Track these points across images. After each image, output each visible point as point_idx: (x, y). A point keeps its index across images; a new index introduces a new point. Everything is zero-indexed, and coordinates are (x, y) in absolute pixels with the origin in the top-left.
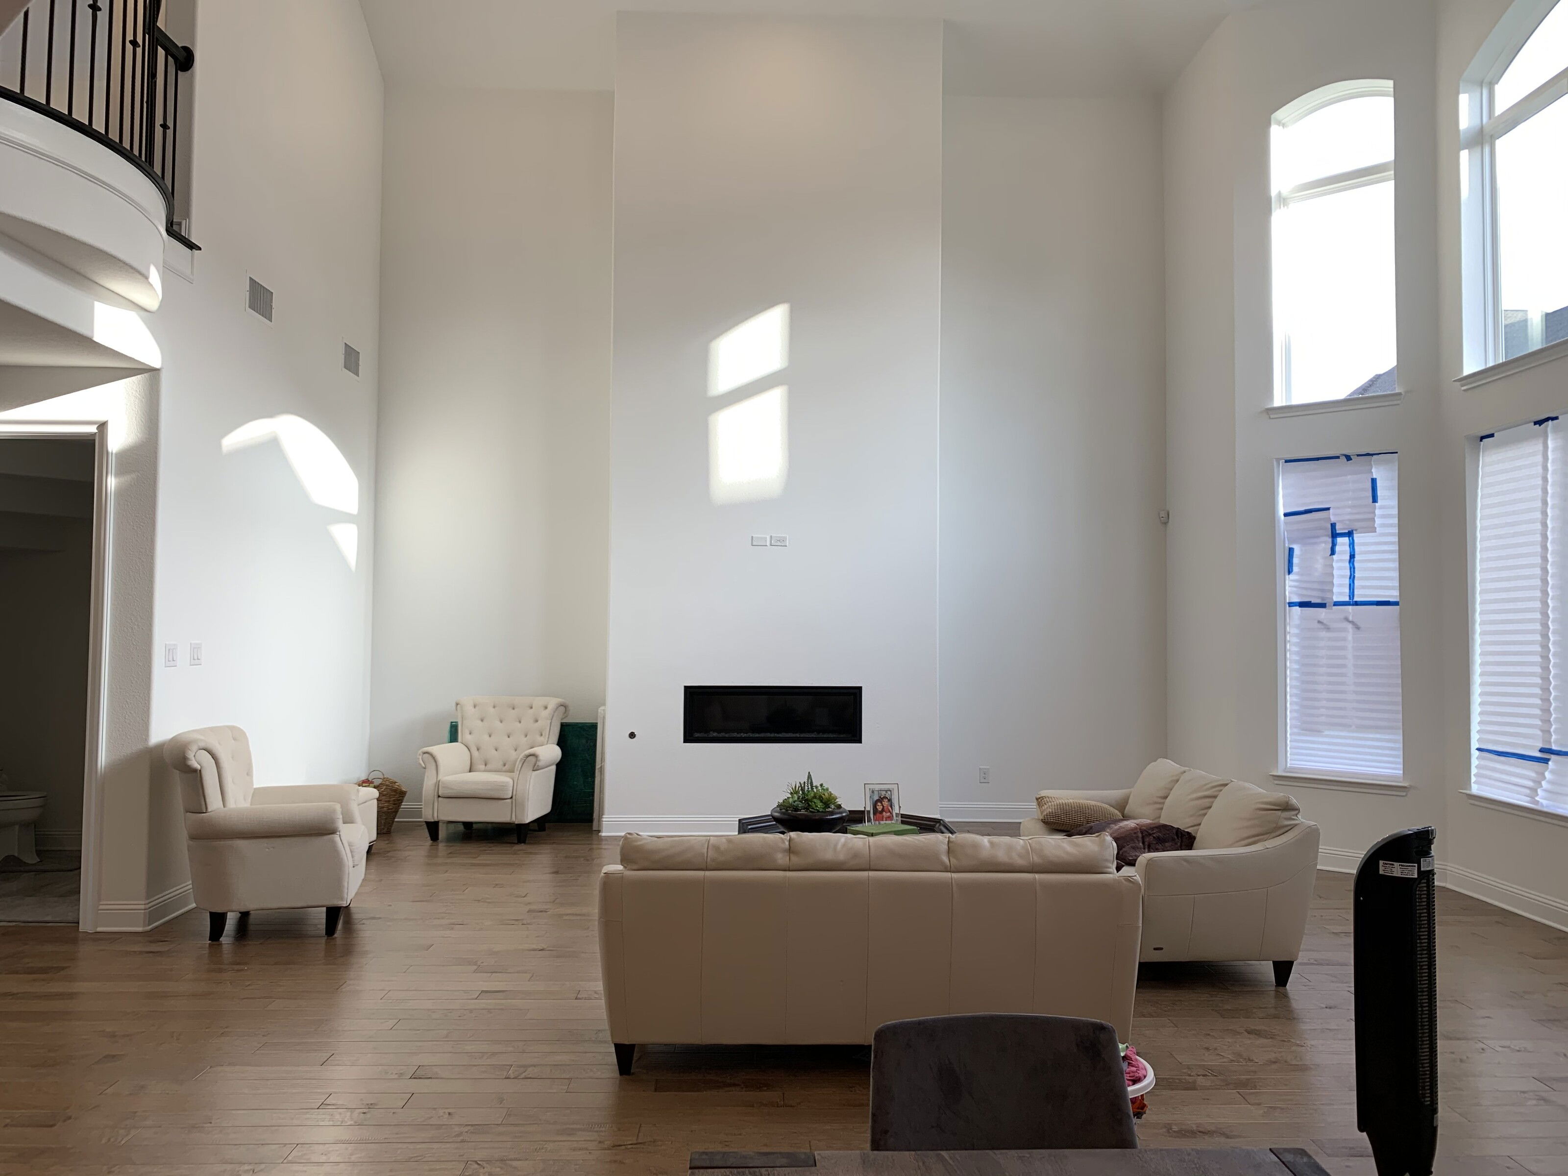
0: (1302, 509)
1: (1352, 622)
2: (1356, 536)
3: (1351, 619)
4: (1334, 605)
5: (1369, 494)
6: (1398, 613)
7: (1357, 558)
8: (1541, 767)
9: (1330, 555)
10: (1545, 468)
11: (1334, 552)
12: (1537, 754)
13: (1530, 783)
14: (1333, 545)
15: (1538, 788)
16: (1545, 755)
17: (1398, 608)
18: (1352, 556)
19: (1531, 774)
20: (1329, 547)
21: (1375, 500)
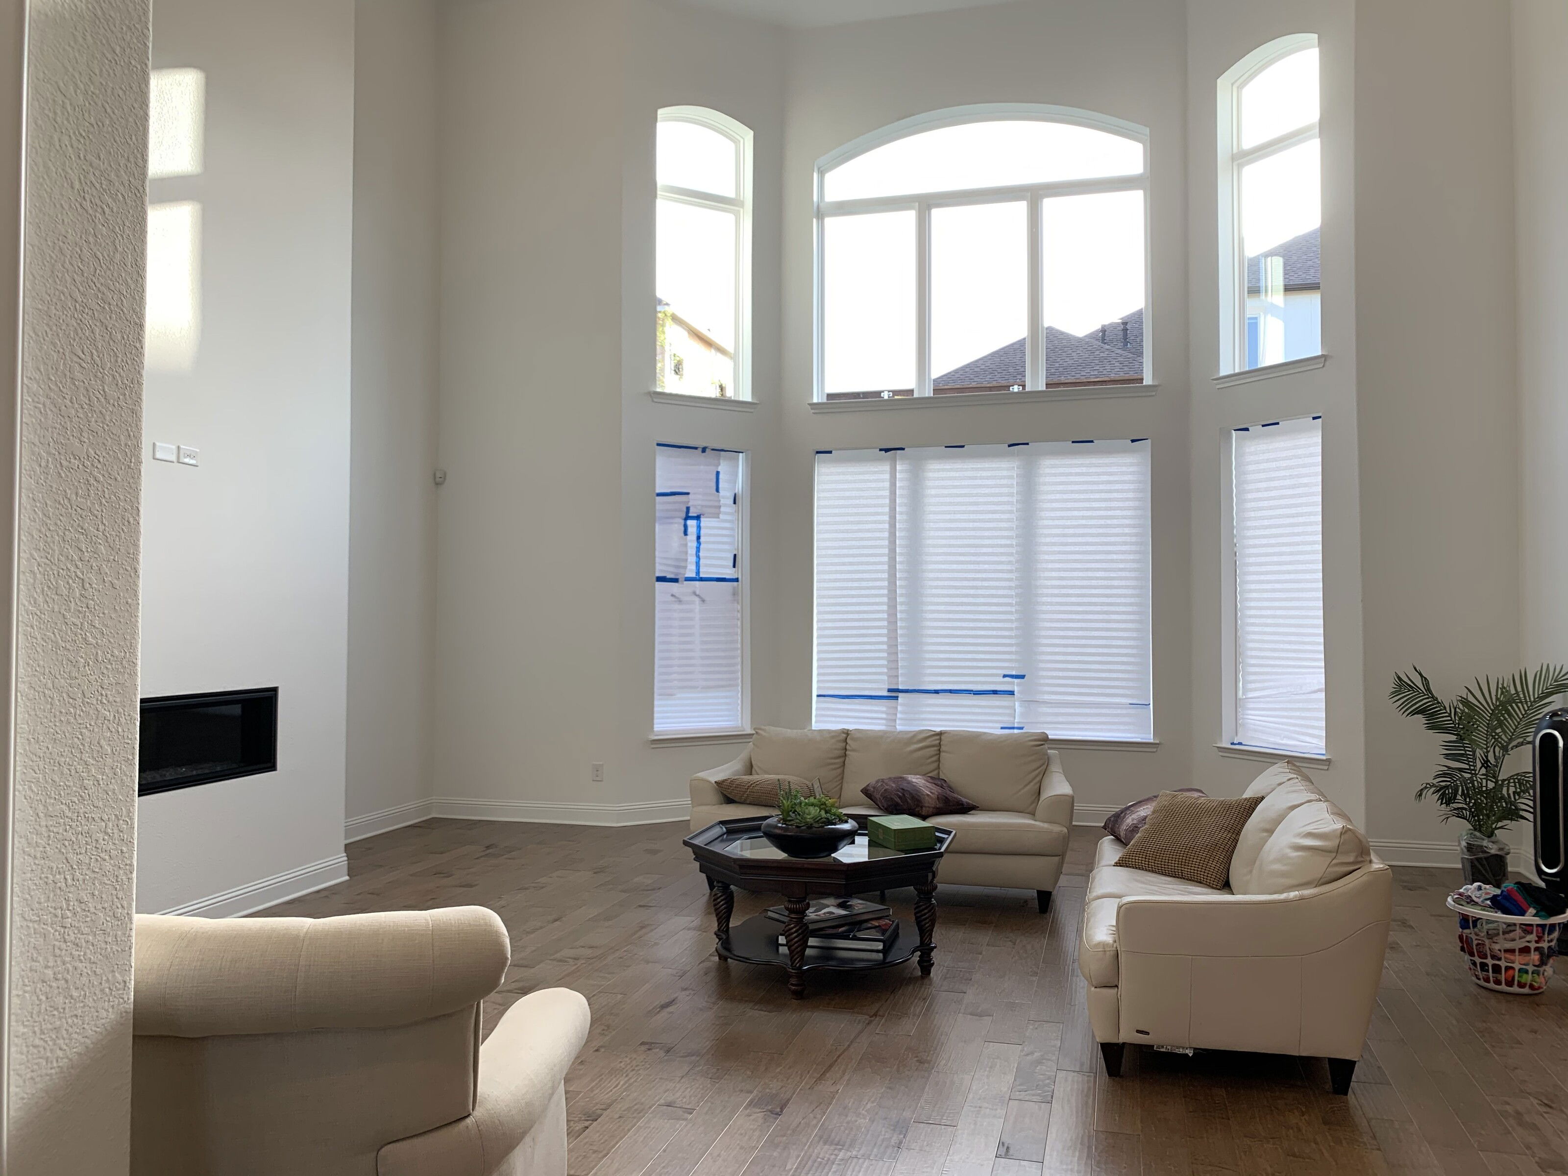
0: (668, 491)
1: (698, 596)
2: (702, 519)
3: (698, 593)
4: (686, 580)
5: (714, 485)
6: (734, 588)
7: (702, 539)
8: (892, 703)
9: (682, 534)
10: (893, 484)
11: (686, 533)
12: (886, 694)
13: (884, 716)
14: (686, 527)
15: (893, 717)
16: (894, 693)
17: (735, 583)
18: (699, 538)
19: (884, 709)
20: (682, 529)
21: (717, 490)
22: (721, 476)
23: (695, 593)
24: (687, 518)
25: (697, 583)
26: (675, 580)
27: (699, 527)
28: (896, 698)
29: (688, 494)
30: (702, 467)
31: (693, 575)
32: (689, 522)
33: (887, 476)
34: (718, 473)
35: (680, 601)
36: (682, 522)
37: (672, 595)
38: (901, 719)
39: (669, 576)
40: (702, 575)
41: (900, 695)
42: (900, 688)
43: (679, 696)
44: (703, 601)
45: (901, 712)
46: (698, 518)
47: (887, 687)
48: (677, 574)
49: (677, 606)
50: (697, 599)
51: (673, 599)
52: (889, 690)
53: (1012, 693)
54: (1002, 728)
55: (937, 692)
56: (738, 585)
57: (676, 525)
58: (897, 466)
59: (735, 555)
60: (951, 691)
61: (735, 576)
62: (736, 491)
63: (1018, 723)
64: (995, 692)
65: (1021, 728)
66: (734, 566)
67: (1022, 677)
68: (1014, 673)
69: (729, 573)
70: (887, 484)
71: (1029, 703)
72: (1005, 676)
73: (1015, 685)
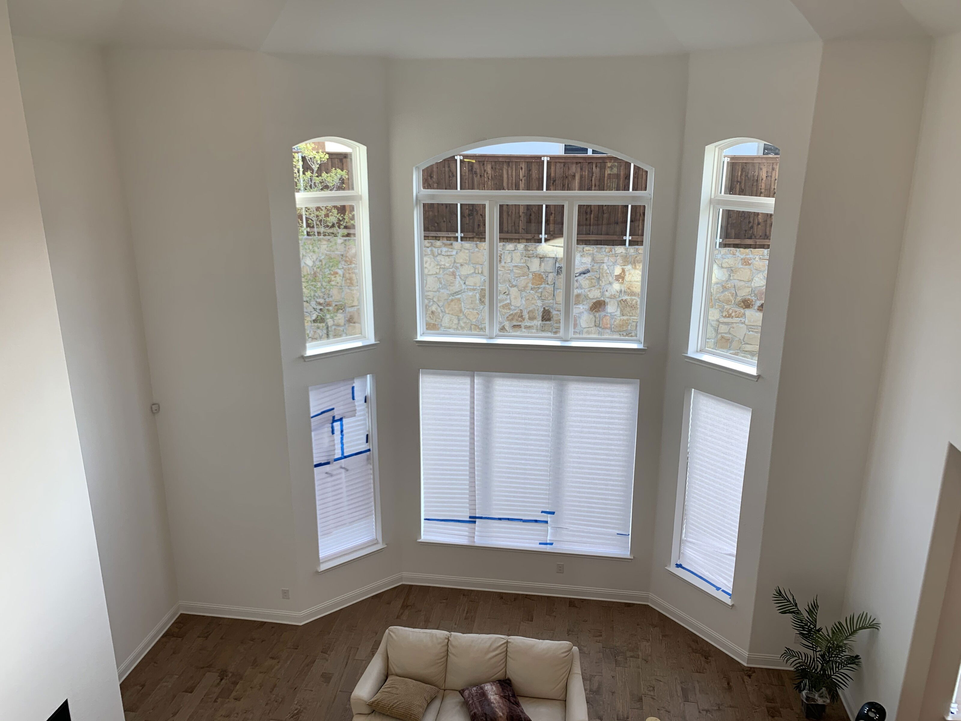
0: (319, 412)
1: (344, 468)
2: (344, 420)
3: (343, 466)
4: (335, 461)
5: (351, 396)
6: (368, 456)
7: (344, 432)
8: (471, 525)
9: (331, 434)
10: (473, 392)
11: (333, 432)
12: (468, 519)
13: (467, 533)
14: (332, 427)
15: (472, 535)
16: (473, 520)
17: (368, 453)
18: (342, 431)
19: (467, 529)
20: (330, 429)
21: (353, 399)
22: (355, 389)
23: (341, 468)
24: (334, 421)
25: (343, 460)
26: (328, 463)
27: (342, 425)
28: (475, 522)
29: (333, 409)
30: (342, 388)
31: (340, 456)
32: (335, 424)
33: (468, 387)
34: (353, 388)
35: (332, 475)
36: (330, 425)
37: (326, 473)
38: (477, 536)
39: (323, 462)
40: (345, 455)
41: (477, 520)
42: (477, 516)
43: (334, 532)
44: (347, 470)
45: (478, 532)
46: (341, 420)
47: (469, 515)
48: (328, 460)
49: (329, 479)
50: (343, 471)
51: (327, 475)
52: (470, 517)
53: (546, 522)
54: (540, 544)
55: (500, 519)
56: (370, 454)
57: (326, 429)
58: (475, 380)
59: (367, 435)
60: (508, 519)
61: (368, 448)
62: (367, 394)
63: (550, 540)
64: (536, 521)
65: (552, 544)
66: (367, 442)
67: (553, 513)
68: (548, 510)
69: (364, 447)
70: (468, 392)
71: (557, 529)
72: (542, 512)
73: (549, 518)
